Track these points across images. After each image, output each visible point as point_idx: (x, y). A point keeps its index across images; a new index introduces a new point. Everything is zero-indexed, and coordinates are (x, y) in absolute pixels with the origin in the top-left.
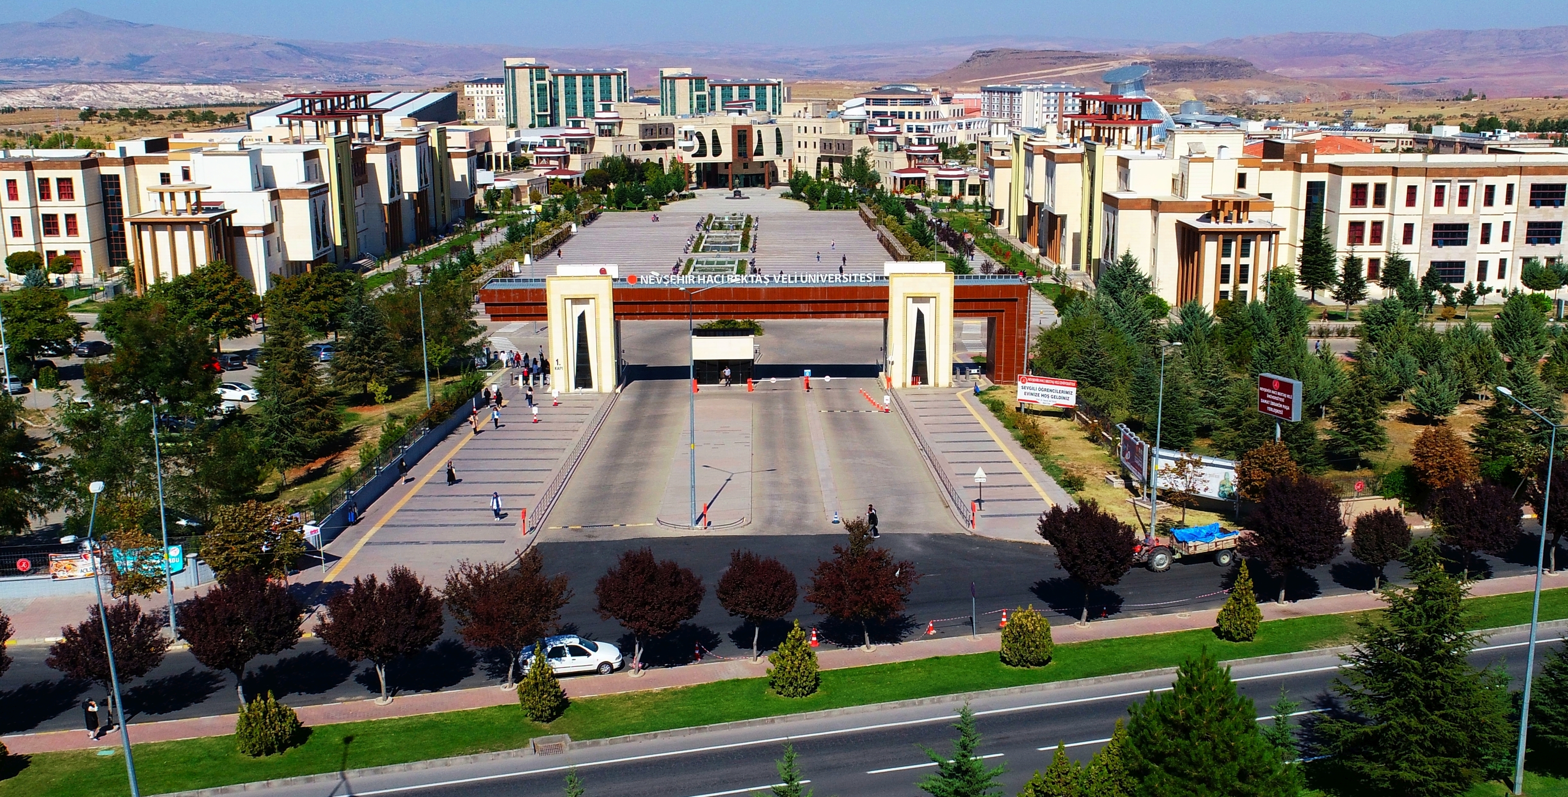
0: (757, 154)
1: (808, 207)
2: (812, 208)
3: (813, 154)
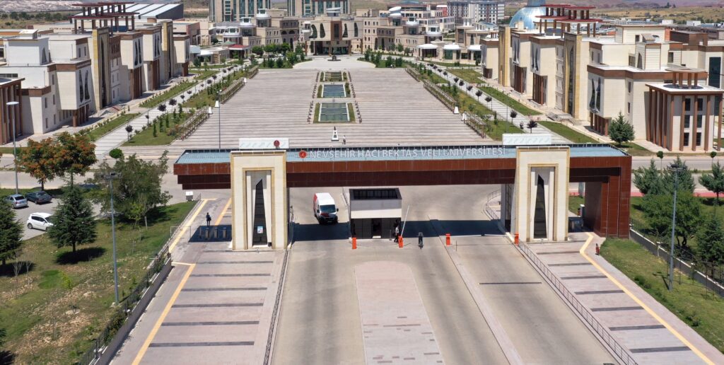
0: (344, 37)
1: (374, 66)
2: (377, 67)
3: (373, 36)
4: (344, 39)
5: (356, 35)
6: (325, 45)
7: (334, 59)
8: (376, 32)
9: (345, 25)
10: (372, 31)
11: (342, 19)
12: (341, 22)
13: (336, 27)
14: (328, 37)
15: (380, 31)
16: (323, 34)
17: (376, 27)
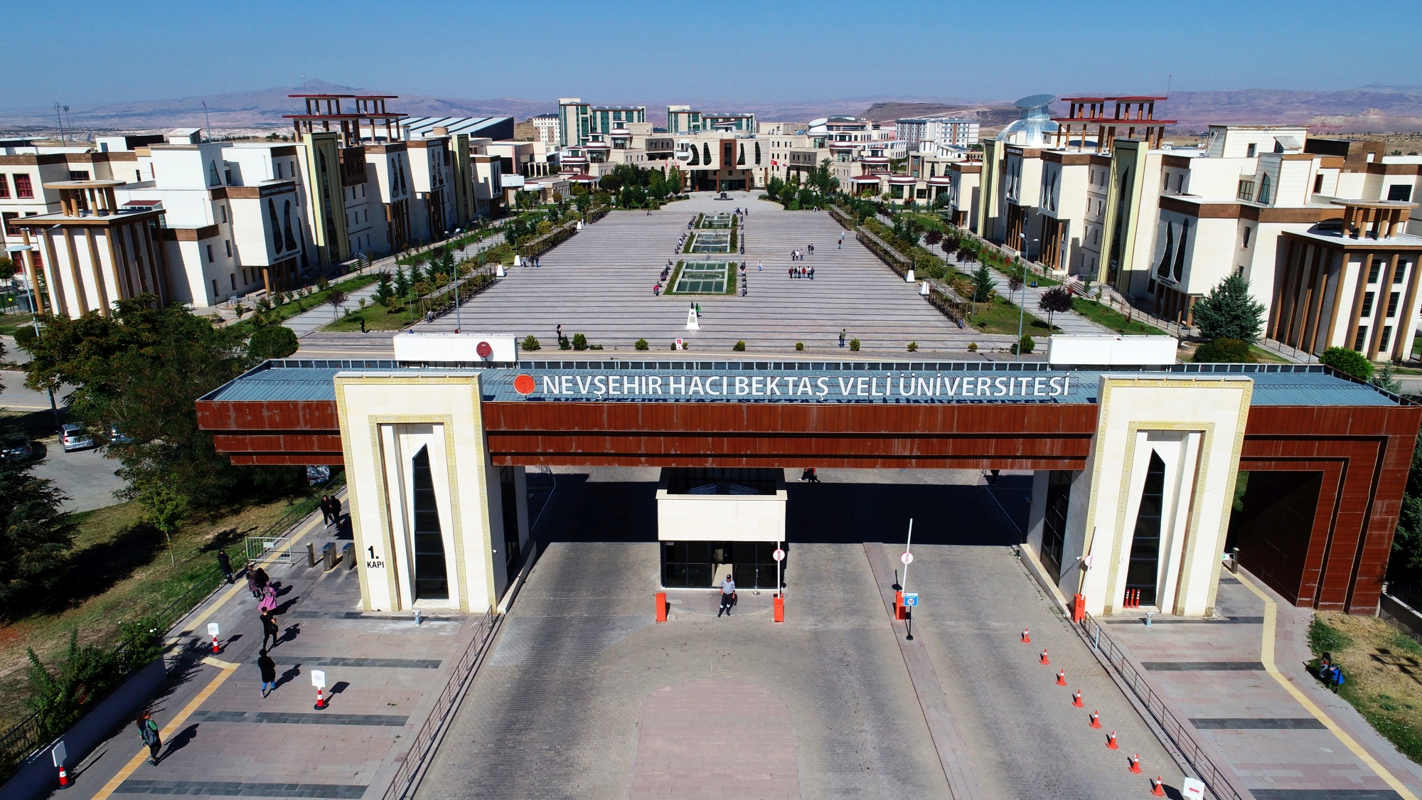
0: (740, 163)
1: (783, 207)
2: (787, 208)
3: (784, 162)
4: (739, 167)
5: (758, 161)
6: (711, 177)
7: (724, 196)
8: (788, 157)
9: (742, 145)
10: (782, 157)
11: (739, 137)
12: (734, 141)
13: (728, 148)
14: (715, 164)
15: (794, 156)
16: (707, 161)
17: (788, 151)
